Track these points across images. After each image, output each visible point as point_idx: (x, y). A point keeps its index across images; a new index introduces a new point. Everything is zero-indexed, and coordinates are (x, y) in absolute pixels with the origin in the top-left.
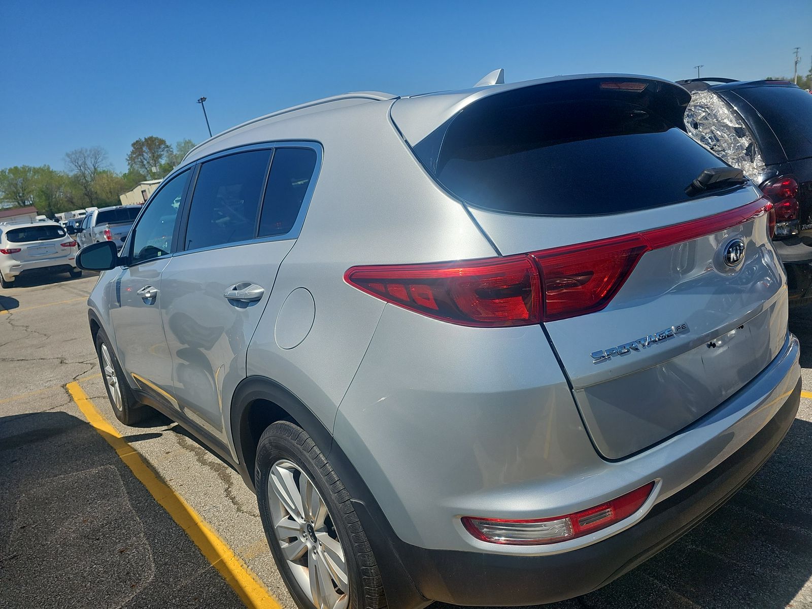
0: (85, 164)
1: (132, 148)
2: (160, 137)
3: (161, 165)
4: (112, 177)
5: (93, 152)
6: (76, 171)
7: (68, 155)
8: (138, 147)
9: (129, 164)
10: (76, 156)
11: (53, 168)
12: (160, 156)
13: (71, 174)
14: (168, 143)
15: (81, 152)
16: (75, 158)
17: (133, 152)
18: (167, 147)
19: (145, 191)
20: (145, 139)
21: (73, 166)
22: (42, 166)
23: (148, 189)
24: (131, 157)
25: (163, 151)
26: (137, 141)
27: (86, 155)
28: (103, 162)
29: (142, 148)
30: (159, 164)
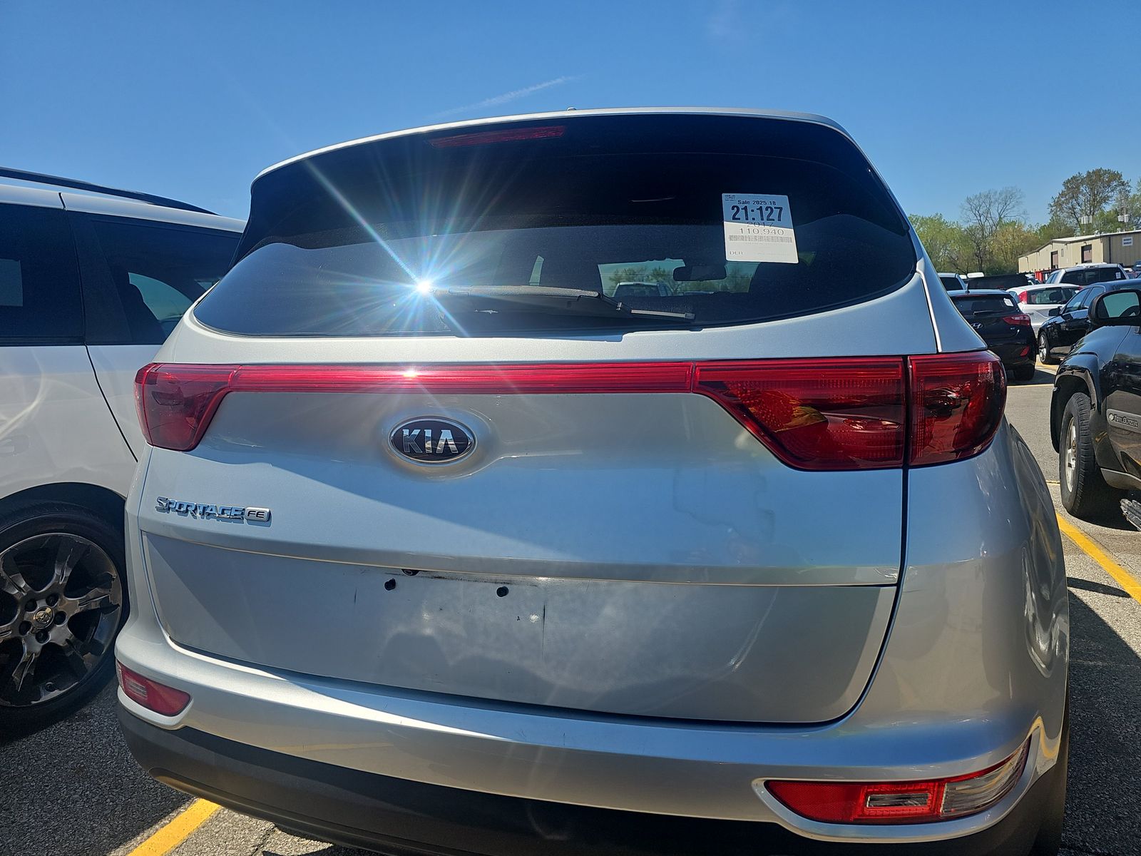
0: (988, 211)
1: (1063, 188)
2: (1114, 169)
3: (1102, 214)
4: (1020, 231)
5: (1004, 196)
6: (973, 222)
7: (969, 200)
8: (1073, 186)
9: (1052, 211)
10: (979, 202)
11: (945, 218)
12: (1105, 199)
13: (965, 226)
14: (1124, 179)
15: (986, 196)
16: (978, 205)
17: (1062, 195)
18: (1123, 184)
19: (1056, 252)
20: (1089, 172)
21: (972, 215)
22: (934, 214)
23: (1062, 250)
24: (1058, 202)
25: (1112, 191)
26: (1074, 178)
27: (993, 200)
28: (1015, 209)
29: (1078, 187)
30: (1100, 211)
